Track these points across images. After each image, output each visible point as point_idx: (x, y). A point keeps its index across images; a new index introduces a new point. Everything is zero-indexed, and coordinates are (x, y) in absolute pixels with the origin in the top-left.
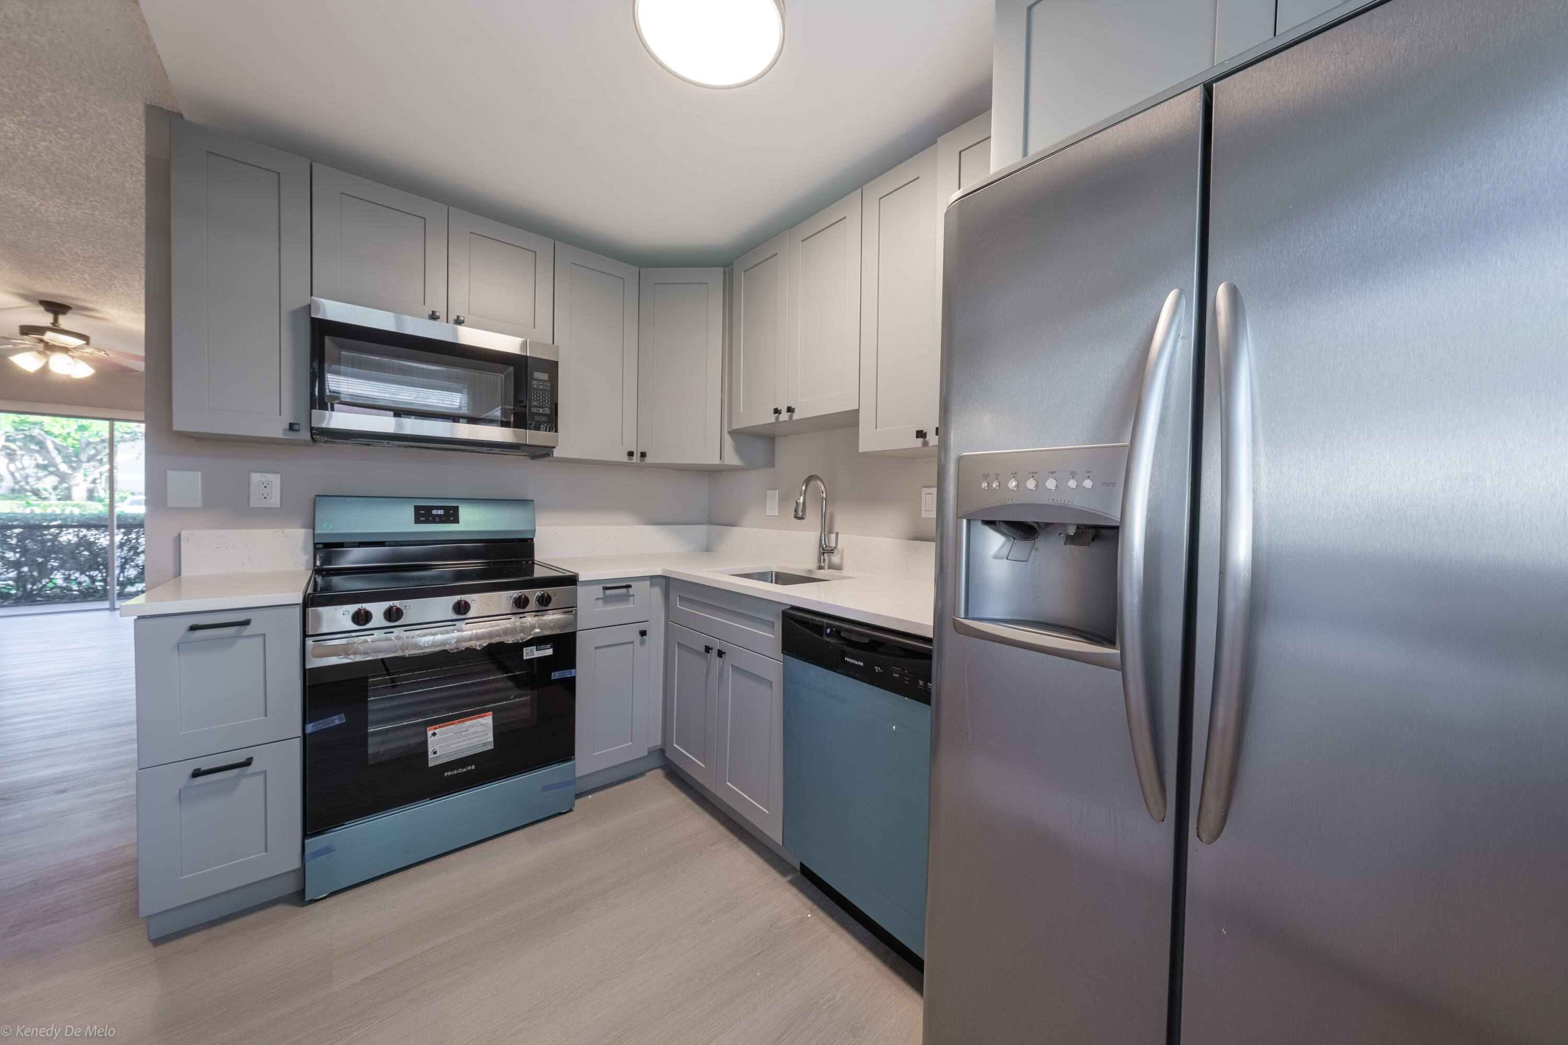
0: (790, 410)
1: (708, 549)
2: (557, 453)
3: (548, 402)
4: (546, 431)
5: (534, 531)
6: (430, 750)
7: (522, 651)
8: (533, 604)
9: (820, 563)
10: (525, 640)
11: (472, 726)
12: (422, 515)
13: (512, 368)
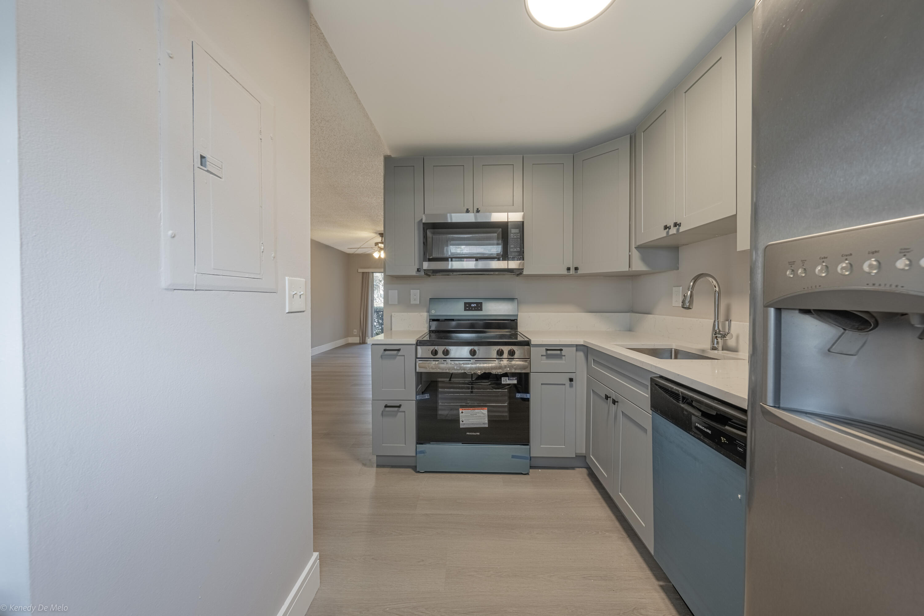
0: (676, 225)
1: (630, 329)
2: (524, 273)
3: (519, 244)
4: (518, 260)
5: (517, 316)
6: (461, 420)
7: (501, 379)
8: (506, 355)
9: (714, 344)
10: (501, 373)
11: (478, 413)
12: (467, 307)
13: (501, 229)
